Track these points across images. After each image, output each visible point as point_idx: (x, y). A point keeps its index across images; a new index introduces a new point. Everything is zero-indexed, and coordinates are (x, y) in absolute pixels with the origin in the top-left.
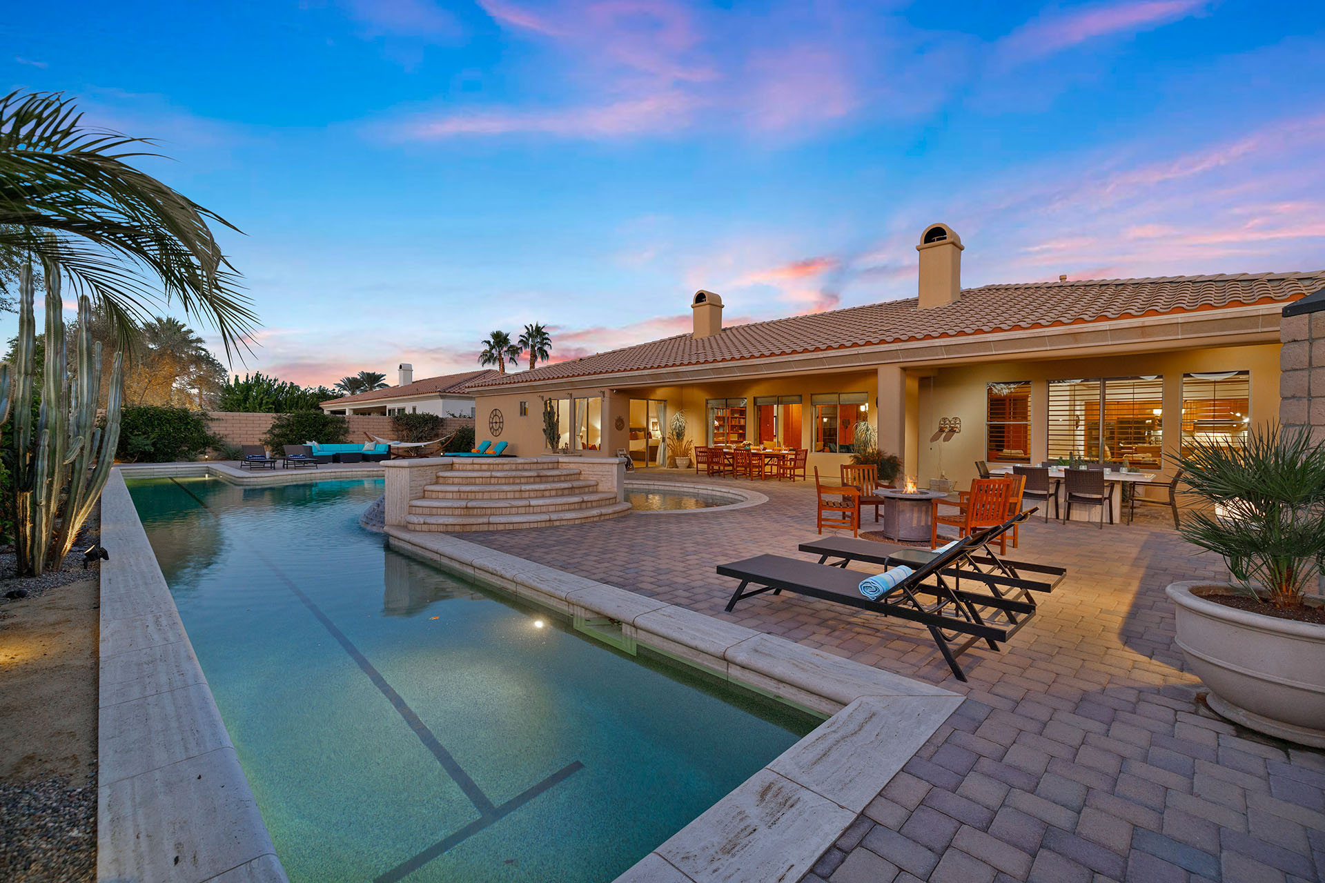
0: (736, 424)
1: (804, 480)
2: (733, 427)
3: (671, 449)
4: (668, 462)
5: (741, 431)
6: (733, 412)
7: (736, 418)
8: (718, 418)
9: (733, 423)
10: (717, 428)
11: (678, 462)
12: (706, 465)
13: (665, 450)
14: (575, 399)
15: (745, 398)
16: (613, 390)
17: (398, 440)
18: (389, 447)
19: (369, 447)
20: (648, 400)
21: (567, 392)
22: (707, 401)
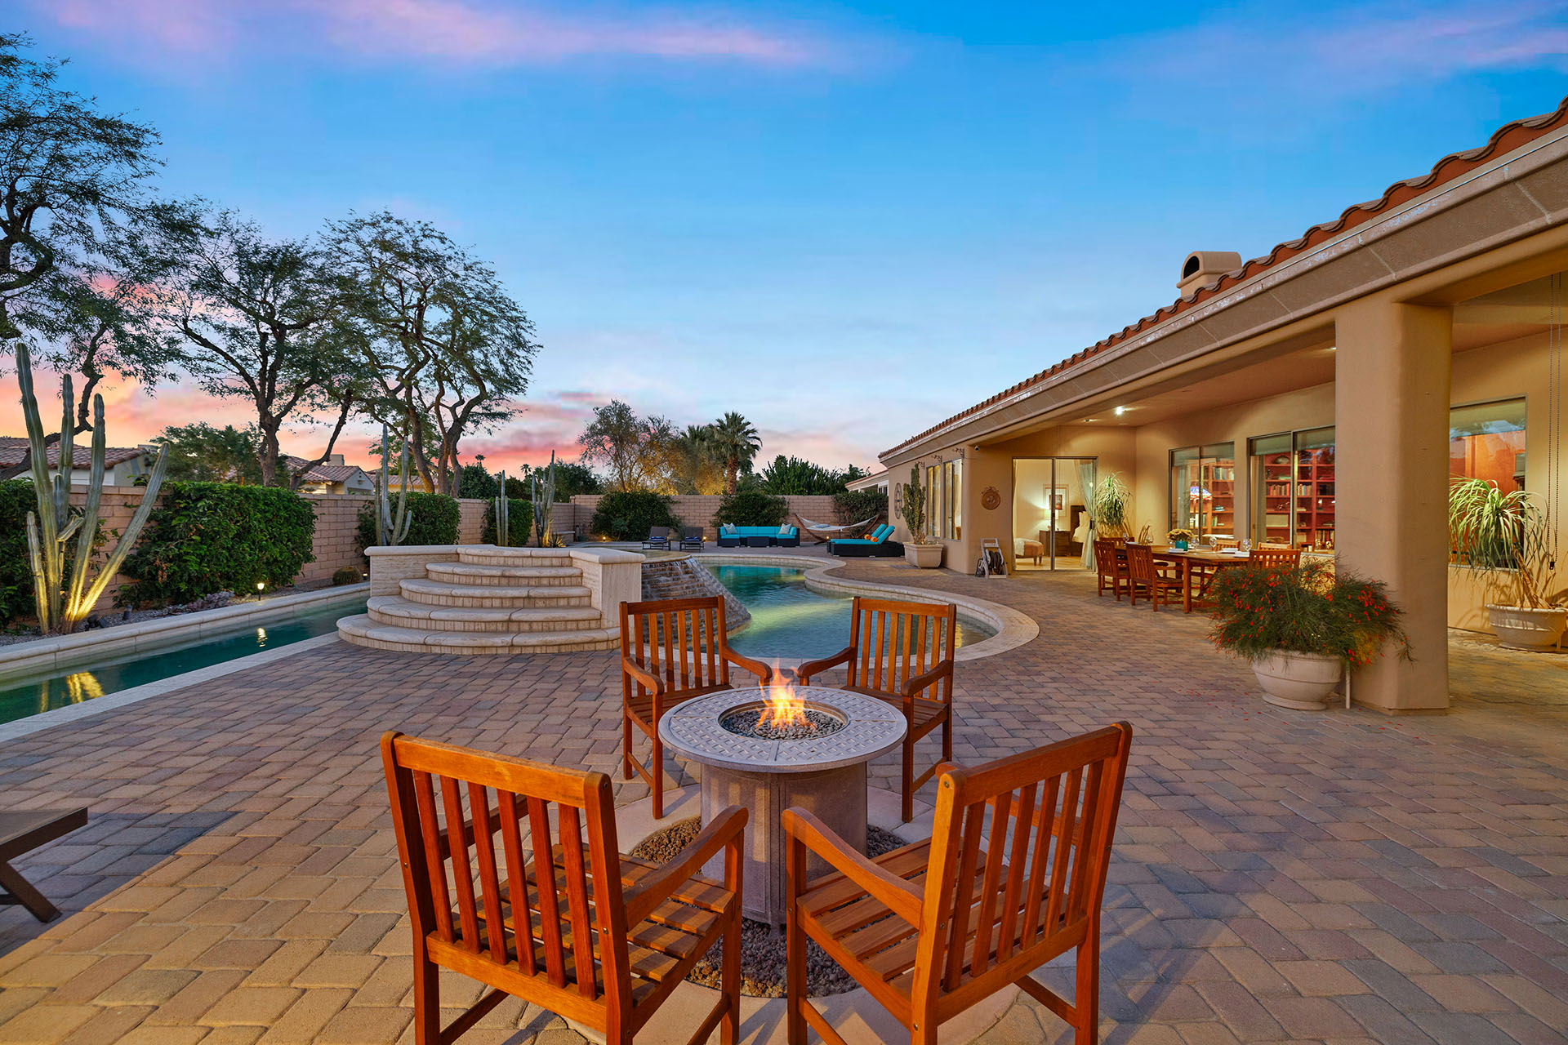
14: (945, 464)
15: (1232, 443)
16: (973, 446)
17: (835, 523)
18: (798, 530)
19: (784, 530)
20: (1053, 458)
21: (937, 454)
22: (1172, 454)
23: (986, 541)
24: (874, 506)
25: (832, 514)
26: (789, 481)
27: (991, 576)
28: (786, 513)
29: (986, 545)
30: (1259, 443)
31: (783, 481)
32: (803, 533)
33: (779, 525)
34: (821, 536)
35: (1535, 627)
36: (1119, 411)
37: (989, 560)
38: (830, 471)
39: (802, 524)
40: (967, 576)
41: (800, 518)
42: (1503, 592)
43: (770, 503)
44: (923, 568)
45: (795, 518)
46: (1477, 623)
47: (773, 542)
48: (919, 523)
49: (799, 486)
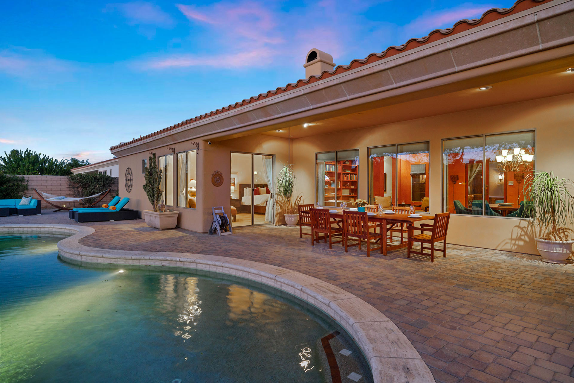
0: (349, 180)
1: (445, 256)
2: (345, 183)
3: (280, 205)
4: (276, 219)
5: (353, 187)
6: (345, 168)
7: (348, 174)
8: (330, 174)
9: (345, 179)
10: (327, 183)
11: (287, 219)
12: (310, 228)
13: (273, 207)
14: (177, 154)
15: (358, 150)
16: (206, 141)
17: (70, 196)
18: (39, 202)
19: (24, 202)
20: (253, 154)
21: (171, 147)
22: (316, 155)
23: (216, 209)
24: (101, 183)
25: (68, 189)
26: (24, 166)
27: (223, 234)
28: (26, 188)
29: (217, 211)
30: (373, 150)
31: (19, 166)
32: (43, 204)
33: (20, 198)
34: (58, 205)
35: (567, 251)
36: (306, 125)
37: (221, 222)
38: (59, 160)
39: (41, 196)
40: (203, 235)
41: (40, 192)
42: (523, 230)
43: (9, 180)
44: (163, 229)
45: (34, 192)
46: (508, 247)
47: (14, 212)
48: (158, 196)
49: (33, 169)
